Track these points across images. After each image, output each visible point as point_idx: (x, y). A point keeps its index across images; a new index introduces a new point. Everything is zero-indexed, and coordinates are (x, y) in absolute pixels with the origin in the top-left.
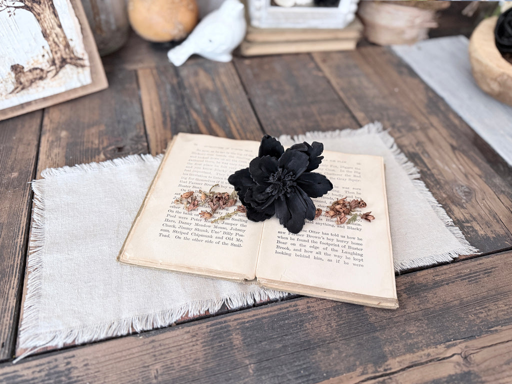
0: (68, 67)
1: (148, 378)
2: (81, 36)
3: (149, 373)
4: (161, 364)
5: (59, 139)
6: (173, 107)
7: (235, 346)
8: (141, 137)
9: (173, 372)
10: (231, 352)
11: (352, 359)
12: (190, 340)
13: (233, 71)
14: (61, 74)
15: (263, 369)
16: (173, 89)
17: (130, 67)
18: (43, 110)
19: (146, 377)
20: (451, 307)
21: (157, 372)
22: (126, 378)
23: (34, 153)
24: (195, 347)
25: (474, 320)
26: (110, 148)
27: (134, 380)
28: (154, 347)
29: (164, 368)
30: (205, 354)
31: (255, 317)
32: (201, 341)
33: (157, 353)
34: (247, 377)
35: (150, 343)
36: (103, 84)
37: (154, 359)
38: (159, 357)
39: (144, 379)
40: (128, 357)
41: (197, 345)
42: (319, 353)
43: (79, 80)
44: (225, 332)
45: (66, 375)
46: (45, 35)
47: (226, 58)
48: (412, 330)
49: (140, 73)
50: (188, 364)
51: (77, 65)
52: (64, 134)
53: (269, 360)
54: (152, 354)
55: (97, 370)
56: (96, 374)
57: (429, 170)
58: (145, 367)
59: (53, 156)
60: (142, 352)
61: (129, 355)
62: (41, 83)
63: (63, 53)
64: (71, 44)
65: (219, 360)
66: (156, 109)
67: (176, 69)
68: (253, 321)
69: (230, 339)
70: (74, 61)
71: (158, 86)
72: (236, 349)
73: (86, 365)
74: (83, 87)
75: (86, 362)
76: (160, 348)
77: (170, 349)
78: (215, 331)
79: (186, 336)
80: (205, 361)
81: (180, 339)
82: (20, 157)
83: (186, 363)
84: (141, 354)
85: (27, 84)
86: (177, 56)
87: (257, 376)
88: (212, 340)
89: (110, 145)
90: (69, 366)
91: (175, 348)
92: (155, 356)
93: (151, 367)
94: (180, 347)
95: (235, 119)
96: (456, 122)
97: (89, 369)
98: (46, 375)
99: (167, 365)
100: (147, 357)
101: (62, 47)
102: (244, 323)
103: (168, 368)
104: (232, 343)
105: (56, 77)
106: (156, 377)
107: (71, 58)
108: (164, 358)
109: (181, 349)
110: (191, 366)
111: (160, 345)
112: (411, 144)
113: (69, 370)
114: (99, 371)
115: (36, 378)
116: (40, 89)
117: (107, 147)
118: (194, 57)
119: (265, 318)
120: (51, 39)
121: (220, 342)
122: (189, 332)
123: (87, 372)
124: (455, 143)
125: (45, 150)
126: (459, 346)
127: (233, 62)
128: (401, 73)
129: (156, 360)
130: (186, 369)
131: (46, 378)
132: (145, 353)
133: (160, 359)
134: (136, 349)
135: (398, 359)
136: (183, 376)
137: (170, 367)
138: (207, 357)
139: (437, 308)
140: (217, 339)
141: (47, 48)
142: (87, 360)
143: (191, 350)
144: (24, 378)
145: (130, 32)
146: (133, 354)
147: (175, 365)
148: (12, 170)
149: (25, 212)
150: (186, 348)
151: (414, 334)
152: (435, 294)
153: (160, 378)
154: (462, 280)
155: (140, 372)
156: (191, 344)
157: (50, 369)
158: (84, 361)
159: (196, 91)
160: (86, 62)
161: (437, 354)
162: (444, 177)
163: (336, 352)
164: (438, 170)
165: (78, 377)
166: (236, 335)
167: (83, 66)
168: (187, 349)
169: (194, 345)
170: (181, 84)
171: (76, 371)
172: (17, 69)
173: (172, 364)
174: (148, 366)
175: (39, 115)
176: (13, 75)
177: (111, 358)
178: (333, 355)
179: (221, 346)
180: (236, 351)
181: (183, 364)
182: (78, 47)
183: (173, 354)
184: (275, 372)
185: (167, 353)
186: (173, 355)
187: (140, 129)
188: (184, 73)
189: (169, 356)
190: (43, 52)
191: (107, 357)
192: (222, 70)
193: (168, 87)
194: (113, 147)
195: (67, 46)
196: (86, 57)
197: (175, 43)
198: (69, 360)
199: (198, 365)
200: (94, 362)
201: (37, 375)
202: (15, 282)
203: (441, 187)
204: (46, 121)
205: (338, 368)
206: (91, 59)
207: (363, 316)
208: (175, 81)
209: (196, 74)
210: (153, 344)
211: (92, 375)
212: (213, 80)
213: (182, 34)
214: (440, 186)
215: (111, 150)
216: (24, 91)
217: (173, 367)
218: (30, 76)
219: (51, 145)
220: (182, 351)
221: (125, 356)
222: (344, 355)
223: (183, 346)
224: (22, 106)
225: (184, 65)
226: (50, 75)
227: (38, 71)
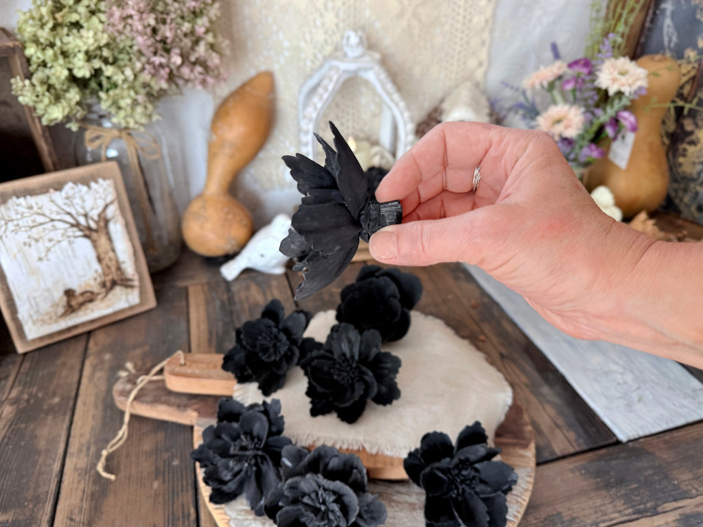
0: (118, 290)
2: (133, 258)
5: (102, 362)
6: (220, 324)
13: (286, 283)
14: (110, 296)
16: (223, 306)
17: (181, 284)
18: (89, 333)
23: (76, 378)
36: (152, 303)
43: (127, 301)
46: (100, 260)
47: (280, 271)
49: (191, 290)
51: (127, 286)
52: (107, 357)
62: (90, 306)
63: (114, 275)
64: (123, 266)
66: (204, 327)
67: (228, 284)
70: (124, 283)
71: (208, 303)
74: (131, 308)
85: (77, 307)
86: (230, 271)
96: (509, 328)
101: (113, 269)
105: (107, 299)
107: (122, 280)
116: (88, 312)
118: (247, 271)
120: (104, 262)
124: (504, 351)
127: (286, 274)
128: (457, 278)
141: (100, 271)
145: (183, 247)
148: (54, 395)
149: (63, 438)
159: (246, 306)
160: (136, 283)
167: (132, 287)
170: (231, 301)
172: (69, 293)
175: (84, 338)
176: (65, 299)
182: (129, 269)
188: (235, 288)
190: (95, 275)
192: (274, 283)
193: (218, 303)
195: (119, 268)
196: (136, 278)
197: (229, 257)
202: (48, 508)
204: (91, 344)
206: (141, 280)
208: (225, 297)
209: (248, 288)
212: (264, 294)
213: (235, 249)
216: (73, 315)
218: (81, 299)
219: (95, 368)
224: (69, 329)
225: (237, 279)
226: (100, 297)
227: (88, 295)
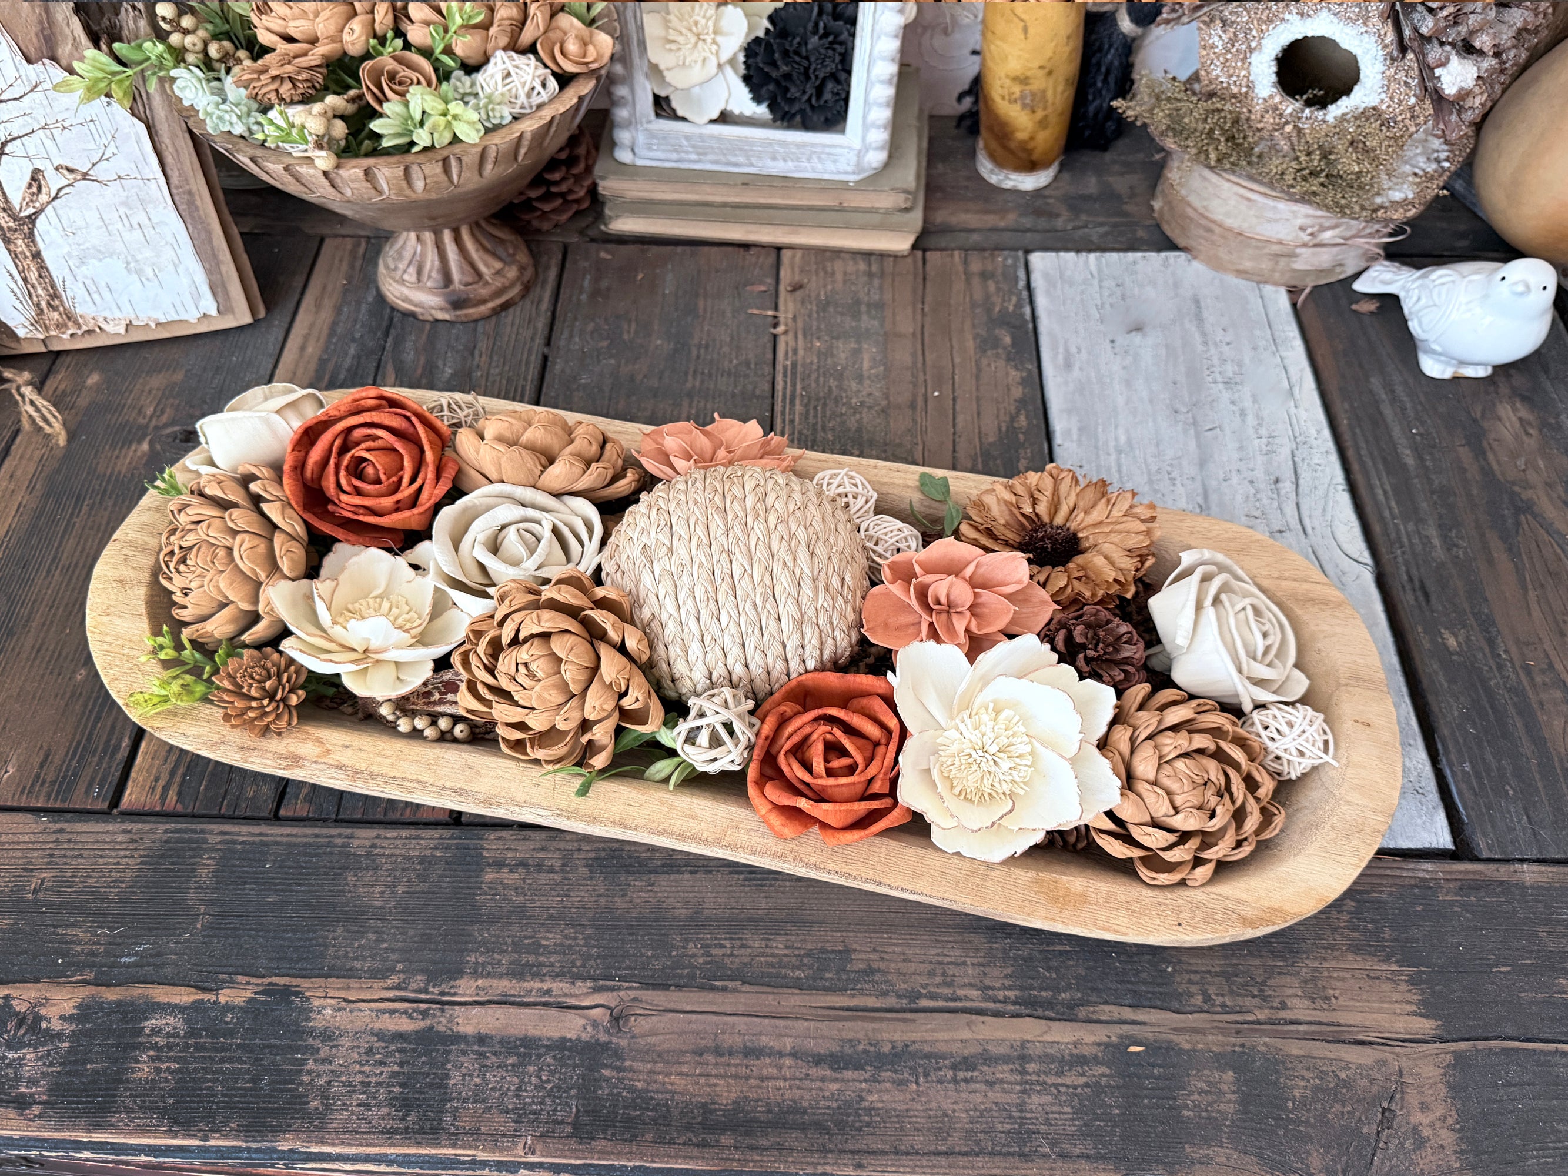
1: (22, 889)
3: (28, 881)
4: (55, 873)
7: (195, 877)
9: (70, 890)
10: (184, 886)
12: (124, 846)
19: (20, 886)
21: (42, 883)
24: (127, 860)
28: (57, 841)
29: (57, 879)
30: (138, 877)
31: (259, 838)
32: (142, 852)
33: (58, 853)
34: (187, 934)
35: (54, 832)
37: (47, 860)
38: (57, 860)
39: (14, 889)
41: (132, 857)
42: (339, 932)
44: (191, 849)
48: (547, 939)
50: (99, 885)
54: (49, 852)
58: (25, 870)
60: (33, 843)
61: (10, 843)
65: (157, 893)
68: (252, 843)
69: (195, 864)
72: (195, 882)
76: (66, 846)
78: (176, 842)
79: (120, 838)
80: (130, 887)
81: (108, 840)
83: (96, 882)
84: (30, 846)
88: (161, 856)
91: (93, 853)
92: (51, 856)
93: (36, 873)
94: (100, 853)
99: (64, 877)
100: (36, 854)
102: (234, 842)
103: (63, 882)
104: (193, 870)
106: (35, 891)
108: (66, 864)
109: (101, 857)
110: (103, 890)
111: (69, 841)
119: (278, 844)
121: (173, 864)
122: (129, 832)
126: (622, 993)
129: (48, 863)
130: (93, 892)
132: (38, 846)
133: (57, 864)
134: (28, 836)
135: (480, 982)
136: (82, 902)
137: (68, 881)
138: (139, 882)
140: (171, 857)
143: (118, 864)
146: (19, 843)
147: (78, 880)
150: (110, 857)
151: (546, 947)
153: (41, 895)
155: (14, 876)
156: (123, 853)
163: (374, 937)
166: (208, 859)
168: (111, 860)
169: (126, 857)
173: (72, 877)
174: (32, 870)
178: (364, 941)
179: (171, 870)
180: (193, 885)
181: (93, 882)
184: (240, 939)
185: (76, 857)
186: (82, 864)
189: (74, 862)
199: (117, 890)
205: (357, 964)
210: (59, 836)
217: (74, 882)
220: (101, 861)
222: (384, 946)
223: (108, 852)
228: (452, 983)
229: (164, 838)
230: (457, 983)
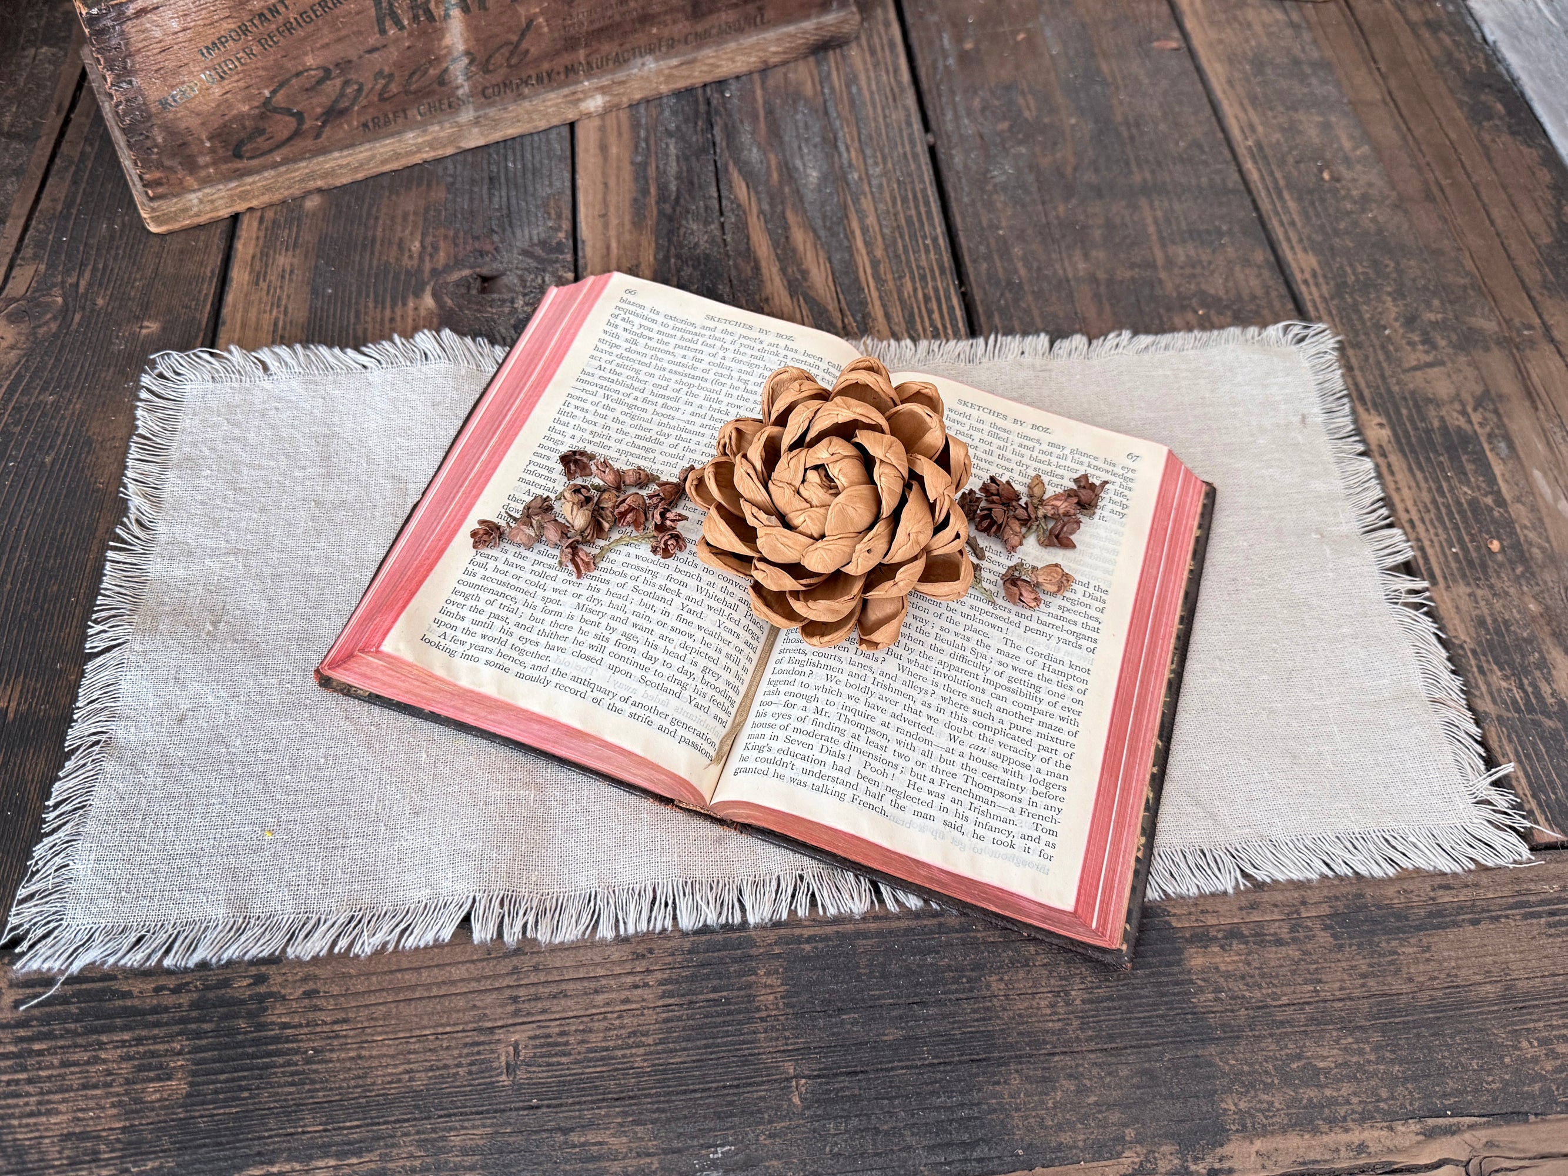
1: (486, 1067)
3: (492, 1051)
4: (530, 1030)
5: (295, 216)
7: (758, 1010)
8: (559, 248)
9: (564, 1060)
10: (746, 1029)
11: (1115, 1117)
12: (628, 967)
15: (833, 1101)
19: (482, 1062)
20: (1471, 1004)
21: (517, 1051)
22: (421, 1057)
24: (639, 991)
25: (1535, 1060)
26: (455, 276)
27: (446, 1067)
28: (515, 971)
29: (538, 1042)
30: (666, 1021)
31: (835, 928)
32: (659, 975)
33: (521, 992)
34: (782, 1118)
37: (510, 1008)
38: (526, 1005)
39: (474, 1068)
40: (435, 991)
41: (646, 985)
42: (1016, 1081)
44: (734, 961)
45: (251, 1015)
48: (1324, 1058)
50: (611, 1044)
52: (313, 202)
53: (856, 1073)
54: (508, 993)
55: (341, 1015)
56: (336, 1027)
57: (1501, 502)
58: (480, 1030)
59: (273, 276)
60: (478, 980)
61: (439, 985)
65: (706, 1046)
66: (619, 149)
68: (826, 938)
69: (749, 986)
72: (763, 1020)
73: (308, 994)
75: (310, 986)
76: (533, 978)
77: (564, 986)
78: (707, 951)
79: (616, 953)
80: (661, 1042)
81: (598, 959)
82: (171, 270)
83: (605, 1039)
84: (474, 985)
87: (813, 1118)
88: (693, 978)
89: (458, 263)
90: (262, 989)
91: (579, 985)
92: (515, 999)
93: (500, 1035)
94: (593, 985)
95: (871, 220)
97: (317, 1009)
98: (194, 1005)
99: (549, 1036)
100: (489, 998)
102: (799, 940)
103: (549, 1046)
104: (752, 999)
106: (510, 1069)
108: (544, 1011)
109: (596, 992)
110: (619, 1053)
111: (536, 969)
112: (1457, 397)
113: (261, 998)
114: (345, 1021)
115: (166, 1010)
117: (448, 269)
119: (864, 935)
121: (715, 990)
123: (311, 1016)
125: (251, 251)
126: (1467, 1136)
129: (516, 1013)
130: (602, 1059)
131: (194, 1014)
132: (487, 984)
133: (528, 1014)
134: (463, 968)
136: (591, 1080)
137: (557, 1044)
138: (670, 1031)
139: (1424, 998)
140: (707, 977)
142: (316, 977)
143: (626, 1001)
144: (129, 1003)
146: (453, 983)
147: (572, 1039)
150: (611, 990)
151: (1327, 1071)
152: (1428, 949)
153: (521, 1074)
154: (1525, 917)
155: (466, 1045)
156: (629, 980)
157: (207, 988)
158: (304, 980)
159: (759, 96)
161: (1390, 1151)
162: (1548, 541)
163: (1070, 1085)
164: (1534, 509)
165: (285, 1026)
166: (768, 974)
168: (614, 995)
169: (636, 987)
171: (280, 1009)
173: (563, 1034)
174: (491, 1030)
177: (385, 985)
178: (1059, 1095)
179: (716, 1002)
180: (760, 1026)
181: (595, 1040)
183: (570, 1003)
184: (868, 1116)
185: (554, 997)
186: (572, 1006)
187: (559, 216)
189: (557, 1007)
191: (374, 979)
194: (466, 272)
198: (263, 969)
199: (641, 1051)
200: (335, 990)
201: (169, 1000)
203: (1530, 574)
205: (1065, 1138)
207: (1177, 983)
210: (515, 961)
211: (326, 1028)
214: (1528, 568)
215: (457, 284)
217: (567, 1043)
219: (272, 237)
220: (600, 999)
221: (428, 987)
222: (1092, 1099)
223: (604, 982)
228: (1220, 1151)
229: (687, 945)
230: (1228, 1149)
